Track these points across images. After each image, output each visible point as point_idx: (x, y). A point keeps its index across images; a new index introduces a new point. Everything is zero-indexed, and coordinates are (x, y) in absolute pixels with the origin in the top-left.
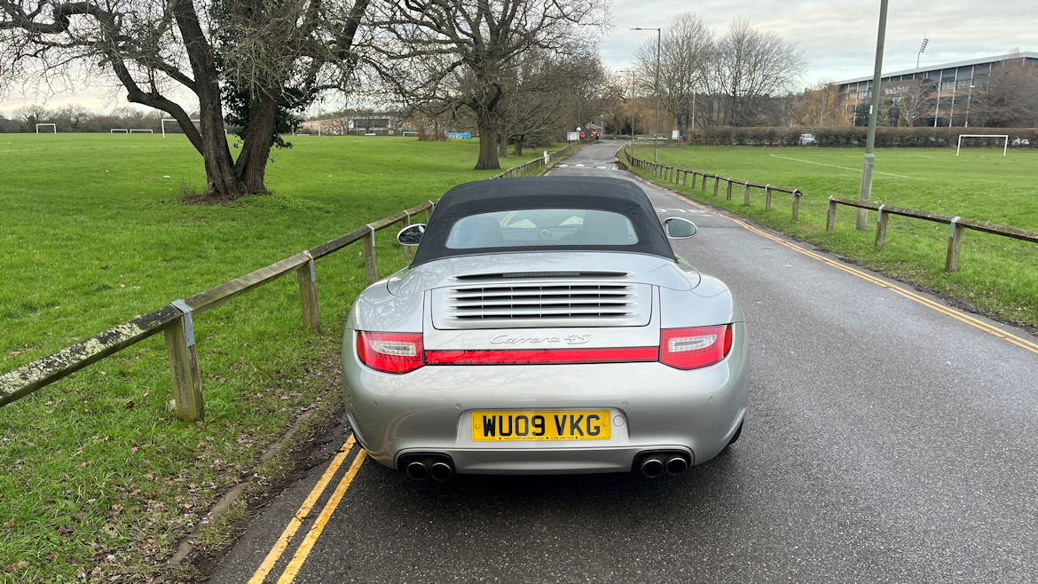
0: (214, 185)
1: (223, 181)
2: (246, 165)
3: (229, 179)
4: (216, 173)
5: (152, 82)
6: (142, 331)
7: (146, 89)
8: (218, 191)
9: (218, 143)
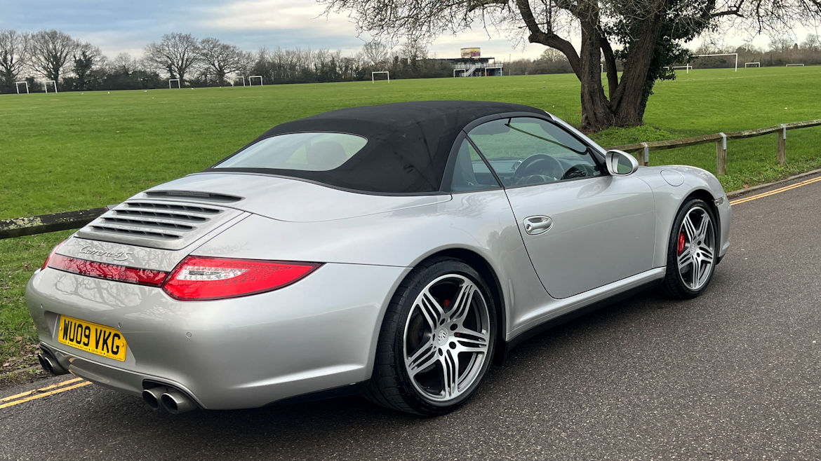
0: (587, 118)
1: (595, 114)
2: (621, 98)
3: (600, 112)
4: (588, 106)
5: (549, 23)
6: (42, 224)
7: (544, 29)
8: (590, 124)
9: (593, 77)
